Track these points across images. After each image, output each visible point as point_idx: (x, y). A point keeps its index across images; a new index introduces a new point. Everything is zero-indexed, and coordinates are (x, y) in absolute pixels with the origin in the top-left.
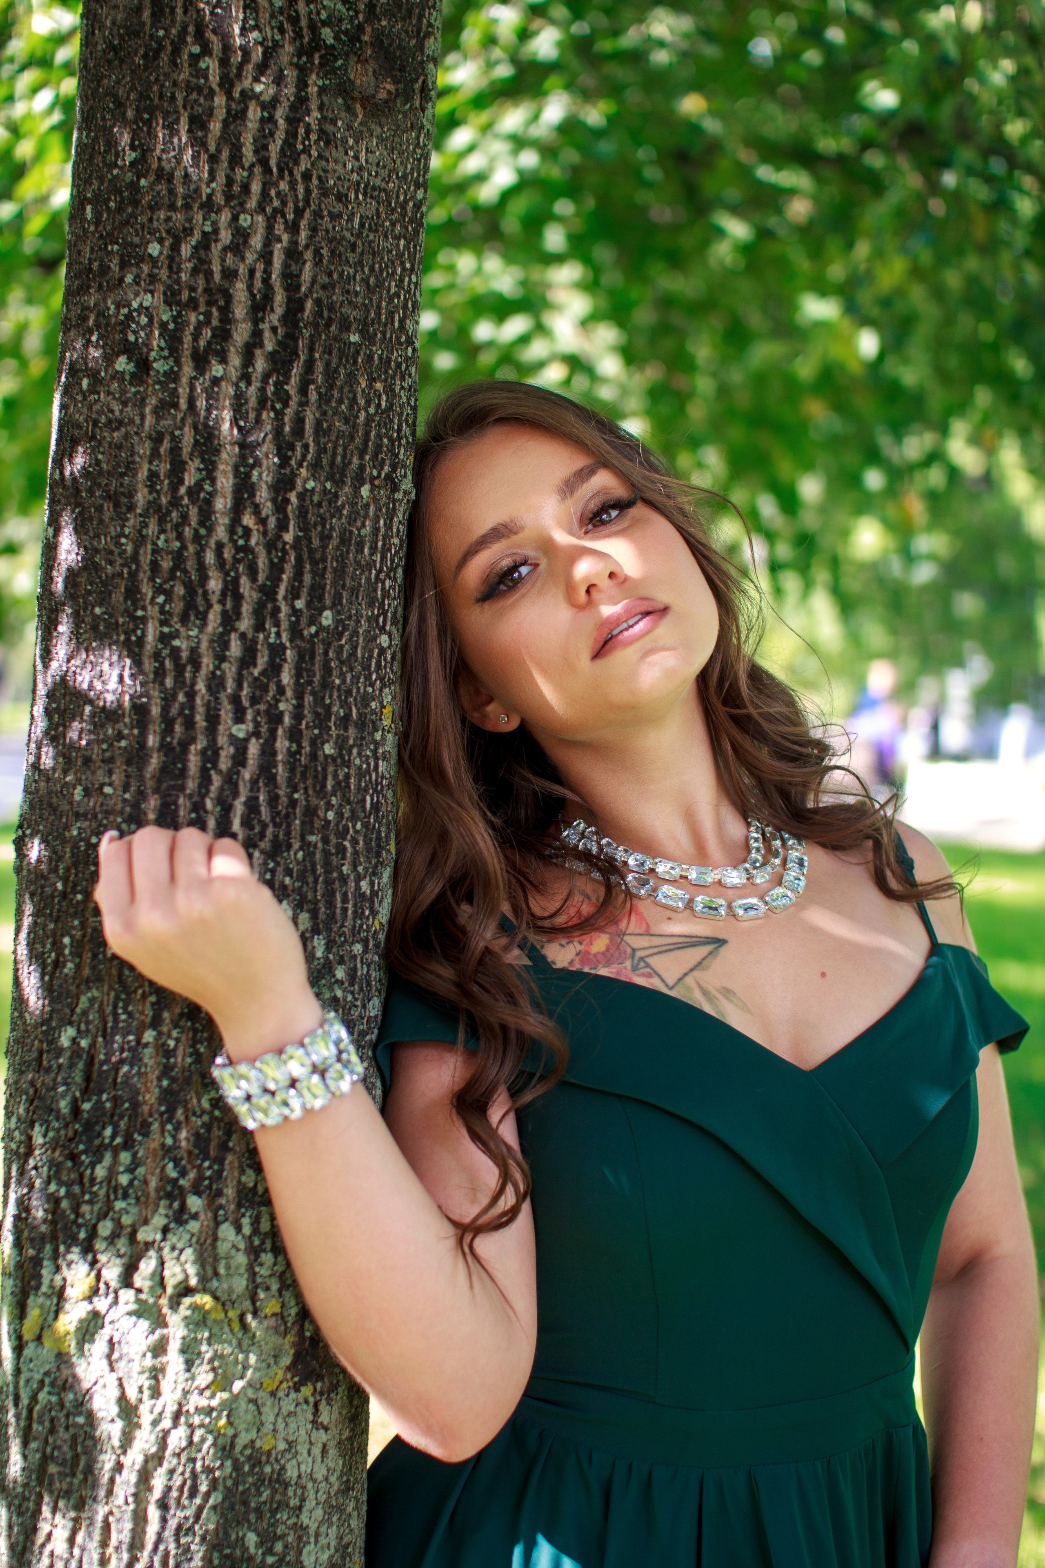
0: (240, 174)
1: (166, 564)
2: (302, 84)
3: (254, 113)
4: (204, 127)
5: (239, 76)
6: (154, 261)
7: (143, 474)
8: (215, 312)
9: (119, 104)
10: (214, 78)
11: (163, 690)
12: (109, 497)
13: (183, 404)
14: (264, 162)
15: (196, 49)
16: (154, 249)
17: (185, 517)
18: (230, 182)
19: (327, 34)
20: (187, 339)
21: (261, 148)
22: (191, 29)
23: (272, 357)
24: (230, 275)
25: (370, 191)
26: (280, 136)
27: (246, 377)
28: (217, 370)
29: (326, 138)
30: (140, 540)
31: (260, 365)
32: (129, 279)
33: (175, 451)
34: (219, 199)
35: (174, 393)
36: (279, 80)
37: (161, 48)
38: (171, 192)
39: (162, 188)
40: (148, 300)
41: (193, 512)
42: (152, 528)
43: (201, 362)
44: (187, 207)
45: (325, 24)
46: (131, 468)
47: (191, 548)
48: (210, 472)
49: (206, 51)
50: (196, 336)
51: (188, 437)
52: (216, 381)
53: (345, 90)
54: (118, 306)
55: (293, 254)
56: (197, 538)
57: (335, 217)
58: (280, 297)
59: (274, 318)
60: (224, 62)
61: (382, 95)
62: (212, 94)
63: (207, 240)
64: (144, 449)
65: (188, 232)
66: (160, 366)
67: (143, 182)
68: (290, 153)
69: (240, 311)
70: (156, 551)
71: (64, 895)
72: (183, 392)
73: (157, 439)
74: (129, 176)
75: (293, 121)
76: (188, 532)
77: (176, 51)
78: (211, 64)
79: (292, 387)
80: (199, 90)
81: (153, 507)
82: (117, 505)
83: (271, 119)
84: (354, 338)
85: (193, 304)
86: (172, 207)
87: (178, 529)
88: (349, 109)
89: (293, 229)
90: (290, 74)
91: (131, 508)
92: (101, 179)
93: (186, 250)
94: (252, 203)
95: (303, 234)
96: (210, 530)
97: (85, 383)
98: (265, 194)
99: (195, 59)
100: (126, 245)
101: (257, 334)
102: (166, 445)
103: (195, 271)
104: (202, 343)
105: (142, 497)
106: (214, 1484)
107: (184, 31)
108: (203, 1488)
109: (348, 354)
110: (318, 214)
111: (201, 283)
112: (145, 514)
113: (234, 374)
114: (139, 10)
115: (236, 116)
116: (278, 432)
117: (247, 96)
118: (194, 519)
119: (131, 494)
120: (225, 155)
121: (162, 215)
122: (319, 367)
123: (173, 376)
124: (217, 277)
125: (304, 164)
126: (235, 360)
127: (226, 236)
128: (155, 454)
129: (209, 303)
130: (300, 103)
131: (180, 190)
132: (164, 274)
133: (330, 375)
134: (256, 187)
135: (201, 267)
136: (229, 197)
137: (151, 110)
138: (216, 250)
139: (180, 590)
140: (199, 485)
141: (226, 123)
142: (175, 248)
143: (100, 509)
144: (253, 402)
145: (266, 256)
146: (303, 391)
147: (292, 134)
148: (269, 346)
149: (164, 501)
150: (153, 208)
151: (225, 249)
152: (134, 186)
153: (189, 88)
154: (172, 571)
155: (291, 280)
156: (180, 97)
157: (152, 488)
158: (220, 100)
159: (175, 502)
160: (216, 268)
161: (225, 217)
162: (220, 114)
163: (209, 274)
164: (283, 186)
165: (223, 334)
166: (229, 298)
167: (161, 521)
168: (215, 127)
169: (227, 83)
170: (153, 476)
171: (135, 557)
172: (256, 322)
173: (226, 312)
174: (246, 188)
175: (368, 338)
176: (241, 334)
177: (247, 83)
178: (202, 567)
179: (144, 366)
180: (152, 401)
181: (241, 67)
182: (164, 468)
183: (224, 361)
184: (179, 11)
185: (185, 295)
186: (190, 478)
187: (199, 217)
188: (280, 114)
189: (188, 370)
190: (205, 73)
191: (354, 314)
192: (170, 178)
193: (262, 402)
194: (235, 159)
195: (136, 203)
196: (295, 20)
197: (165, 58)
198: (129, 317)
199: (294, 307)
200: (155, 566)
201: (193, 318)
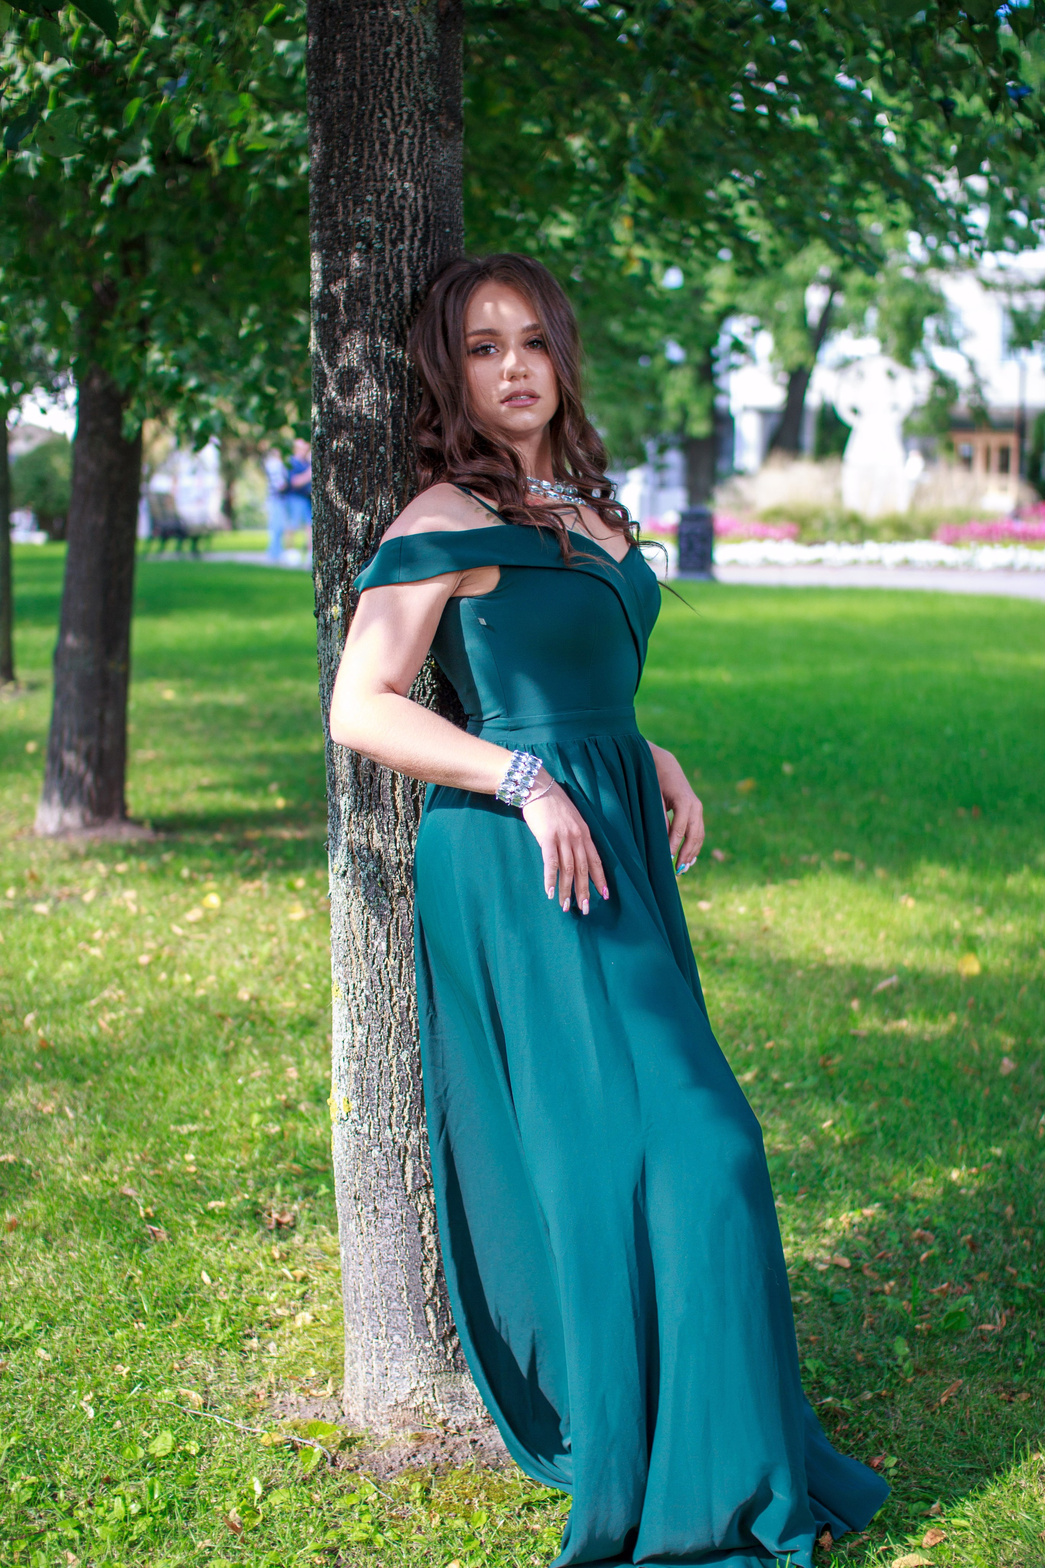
0: (403, 166)
1: (387, 325)
2: (423, 128)
3: (406, 141)
4: (386, 147)
5: (399, 126)
6: (370, 203)
7: (372, 290)
8: (398, 223)
9: (346, 137)
10: (389, 127)
11: (390, 376)
12: (358, 300)
13: (388, 260)
14: (411, 161)
15: (380, 115)
16: (369, 198)
17: (393, 306)
18: (399, 170)
19: (431, 106)
20: (387, 233)
21: (410, 155)
22: (377, 106)
23: (421, 240)
24: (402, 208)
25: (449, 168)
26: (417, 149)
27: (412, 249)
28: (401, 247)
29: (433, 149)
30: (374, 317)
31: (417, 244)
32: (358, 210)
33: (386, 280)
34: (395, 177)
35: (383, 257)
36: (415, 127)
37: (363, 115)
38: (375, 174)
39: (370, 172)
40: (369, 219)
41: (396, 304)
42: (379, 312)
43: (394, 243)
44: (382, 180)
45: (430, 101)
46: (367, 287)
47: (396, 319)
48: (401, 288)
49: (385, 116)
50: (391, 233)
51: (391, 274)
52: (401, 251)
53: (438, 128)
54: (354, 221)
55: (425, 198)
56: (398, 315)
57: (438, 181)
58: (422, 216)
59: (420, 224)
60: (393, 120)
61: (450, 128)
62: (388, 134)
63: (392, 193)
64: (373, 280)
65: (384, 190)
66: (377, 246)
67: (361, 170)
68: (421, 157)
69: (407, 222)
70: (382, 321)
71: (352, 461)
72: (387, 256)
73: (378, 275)
74: (354, 168)
75: (421, 143)
76: (395, 313)
77: (372, 115)
78: (387, 121)
79: (428, 252)
80: (383, 132)
81: (379, 303)
82: (362, 303)
83: (412, 144)
84: (448, 230)
85: (388, 220)
86: (375, 180)
87: (390, 310)
88: (440, 136)
89: (424, 187)
90: (419, 124)
91: (369, 304)
92: (340, 168)
93: (383, 198)
94: (409, 177)
95: (428, 189)
96: (404, 311)
97: (340, 254)
98: (413, 174)
99: (380, 119)
100: (354, 196)
101: (415, 231)
102: (382, 278)
103: (388, 207)
104: (393, 236)
105: (373, 300)
106: (433, 691)
107: (374, 108)
108: (429, 692)
109: (446, 236)
110: (432, 181)
111: (391, 212)
112: (375, 306)
113: (407, 248)
114: (351, 97)
115: (400, 143)
116: (425, 270)
117: (404, 134)
118: (396, 307)
119: (368, 298)
120: (396, 159)
121: (371, 183)
122: (437, 243)
123: (382, 250)
124: (397, 209)
125: (426, 161)
126: (407, 243)
127: (399, 192)
128: (377, 282)
129: (396, 220)
130: (423, 136)
131: (378, 173)
132: (374, 208)
133: (441, 245)
134: (409, 171)
135: (390, 205)
136: (399, 176)
137: (362, 140)
138: (396, 198)
139: (393, 335)
140: (397, 293)
141: (396, 145)
142: (379, 197)
143: (354, 305)
144: (415, 259)
145: (415, 199)
146: (433, 253)
147: (421, 148)
148: (419, 236)
149: (383, 300)
150: (367, 181)
151: (400, 197)
152: (356, 172)
153: (379, 131)
154: (389, 328)
155: (425, 207)
156: (375, 134)
157: (377, 295)
158: (392, 136)
159: (388, 300)
160: (396, 205)
161: (399, 184)
162: (393, 142)
163: (394, 208)
164: (420, 170)
165: (402, 232)
166: (403, 217)
167: (383, 309)
168: (391, 147)
169: (395, 129)
170: (377, 290)
171: (373, 324)
172: (414, 226)
173: (402, 222)
174: (405, 171)
175: (452, 229)
176: (409, 231)
177: (402, 129)
178: (401, 326)
179: (370, 246)
180: (374, 260)
181: (400, 122)
182: (382, 287)
183: (403, 243)
184: (371, 98)
185: (384, 217)
186: (393, 291)
187: (387, 184)
188: (416, 140)
189: (388, 247)
190: (384, 125)
191: (446, 220)
192: (374, 168)
193: (419, 259)
194: (401, 160)
195: (358, 178)
196: (419, 101)
197: (366, 117)
198: (360, 226)
199: (427, 219)
200: (382, 327)
201: (388, 226)
